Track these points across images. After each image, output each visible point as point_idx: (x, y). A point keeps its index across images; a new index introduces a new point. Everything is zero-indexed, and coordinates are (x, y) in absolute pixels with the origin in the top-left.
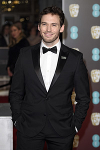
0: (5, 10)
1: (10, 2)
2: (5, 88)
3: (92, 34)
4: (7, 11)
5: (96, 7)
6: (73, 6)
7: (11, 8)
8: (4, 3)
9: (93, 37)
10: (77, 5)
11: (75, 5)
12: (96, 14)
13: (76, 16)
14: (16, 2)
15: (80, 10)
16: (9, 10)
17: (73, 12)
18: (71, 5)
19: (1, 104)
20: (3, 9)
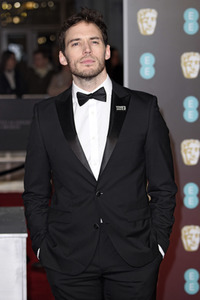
0: (9, 20)
1: (17, 5)
2: (8, 176)
3: (184, 69)
4: (13, 23)
5: (191, 15)
6: (145, 13)
7: (19, 16)
8: (6, 6)
9: (186, 75)
10: (153, 11)
11: (148, 10)
12: (191, 28)
13: (150, 32)
14: (31, 5)
15: (158, 20)
16: (16, 20)
17: (145, 25)
18: (141, 12)
19: (3, 209)
20: (5, 19)
